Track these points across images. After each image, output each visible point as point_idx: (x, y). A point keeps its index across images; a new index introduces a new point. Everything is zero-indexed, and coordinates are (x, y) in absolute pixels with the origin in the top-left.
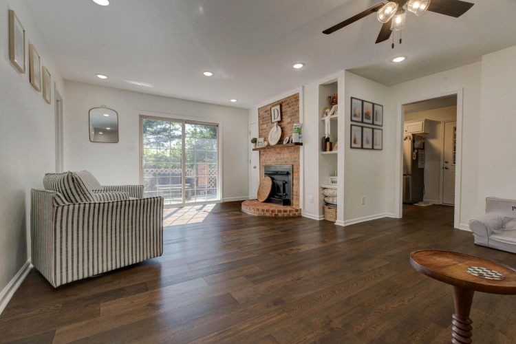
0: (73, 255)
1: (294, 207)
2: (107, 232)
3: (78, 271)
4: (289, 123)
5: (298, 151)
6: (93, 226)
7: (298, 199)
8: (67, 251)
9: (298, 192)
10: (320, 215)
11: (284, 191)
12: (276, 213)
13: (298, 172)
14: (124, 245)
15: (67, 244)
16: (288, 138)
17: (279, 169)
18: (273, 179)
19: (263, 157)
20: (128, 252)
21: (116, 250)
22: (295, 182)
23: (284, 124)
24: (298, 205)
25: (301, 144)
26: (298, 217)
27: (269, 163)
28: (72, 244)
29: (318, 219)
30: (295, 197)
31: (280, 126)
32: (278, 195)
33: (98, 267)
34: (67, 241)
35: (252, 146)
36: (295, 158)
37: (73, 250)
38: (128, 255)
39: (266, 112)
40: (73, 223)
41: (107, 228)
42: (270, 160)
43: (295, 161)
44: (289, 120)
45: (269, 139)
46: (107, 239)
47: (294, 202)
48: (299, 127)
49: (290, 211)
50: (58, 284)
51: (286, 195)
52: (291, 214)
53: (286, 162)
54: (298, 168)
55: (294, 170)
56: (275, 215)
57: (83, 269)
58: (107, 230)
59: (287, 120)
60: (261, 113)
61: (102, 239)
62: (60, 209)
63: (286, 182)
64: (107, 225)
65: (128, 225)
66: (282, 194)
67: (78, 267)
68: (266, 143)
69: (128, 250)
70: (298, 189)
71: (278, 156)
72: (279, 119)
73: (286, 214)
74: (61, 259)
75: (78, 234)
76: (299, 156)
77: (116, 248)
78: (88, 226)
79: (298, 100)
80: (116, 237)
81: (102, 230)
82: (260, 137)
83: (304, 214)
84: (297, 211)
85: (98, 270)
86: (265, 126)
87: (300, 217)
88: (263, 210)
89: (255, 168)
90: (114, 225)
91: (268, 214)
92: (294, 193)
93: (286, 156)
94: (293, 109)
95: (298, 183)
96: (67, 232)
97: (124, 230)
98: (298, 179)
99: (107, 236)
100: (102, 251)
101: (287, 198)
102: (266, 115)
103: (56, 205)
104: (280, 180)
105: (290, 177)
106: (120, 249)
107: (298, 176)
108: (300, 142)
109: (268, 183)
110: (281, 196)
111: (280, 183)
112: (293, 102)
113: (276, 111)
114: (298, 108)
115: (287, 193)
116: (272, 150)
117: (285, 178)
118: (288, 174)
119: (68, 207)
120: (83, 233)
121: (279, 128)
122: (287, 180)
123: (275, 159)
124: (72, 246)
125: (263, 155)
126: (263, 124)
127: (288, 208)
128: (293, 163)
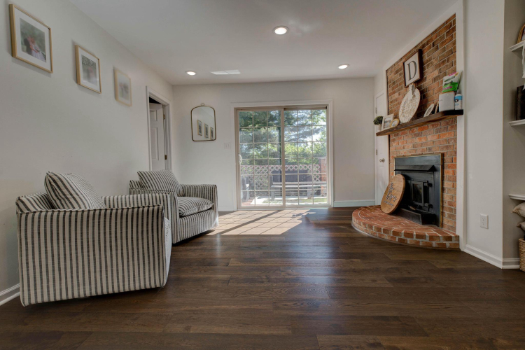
0: (41, 272)
1: (445, 229)
2: (82, 248)
3: (48, 291)
4: (435, 79)
5: (454, 127)
6: (64, 239)
7: (453, 217)
8: (34, 266)
9: (453, 204)
10: (504, 257)
11: (427, 200)
12: (403, 237)
13: (454, 167)
14: (106, 267)
15: (34, 258)
16: (432, 106)
17: (418, 162)
18: (407, 178)
19: (394, 145)
20: (112, 277)
21: (95, 272)
22: (447, 184)
23: (427, 83)
24: (454, 228)
25: (460, 112)
26: (452, 251)
27: (402, 153)
28: (40, 258)
29: (501, 266)
30: (446, 213)
31: (419, 88)
32: (415, 206)
33: (73, 290)
34: (33, 255)
35: (377, 128)
36: (447, 141)
37: (41, 266)
38: (113, 280)
39: (397, 72)
40: (39, 233)
41: (82, 243)
42: (404, 148)
43: (447, 147)
44: (436, 73)
45: (400, 113)
46: (83, 256)
47: (446, 221)
48: (455, 80)
49: (432, 238)
50: (27, 303)
51: (431, 206)
52: (434, 244)
53: (430, 149)
54: (454, 160)
55: (446, 164)
56: (400, 239)
57: (55, 290)
58: (82, 245)
59: (431, 73)
60: (392, 76)
61: (77, 257)
62: (24, 216)
63: (430, 185)
64: (82, 239)
65: (111, 242)
66: (422, 204)
67: (48, 287)
68: (396, 122)
69: (112, 273)
70: (454, 197)
71: (417, 140)
72: (417, 77)
73: (421, 242)
74: (28, 274)
75: (46, 247)
76: (455, 135)
77: (95, 269)
78: (58, 239)
79: (454, 29)
80: (94, 255)
81: (76, 246)
82: (389, 113)
83: (465, 248)
84: (449, 238)
85: (73, 294)
86: (396, 95)
87: (456, 251)
88: (379, 229)
89: (383, 161)
90: (91, 240)
91: (386, 237)
92: (446, 205)
93: (430, 138)
94: (444, 49)
95: (454, 186)
96: (33, 244)
97: (105, 247)
98: (454, 180)
99: (82, 252)
100: (78, 272)
101: (432, 211)
102: (398, 77)
103: (20, 212)
104: (419, 180)
105: (438, 175)
106: (101, 271)
107: (454, 173)
108: (458, 108)
109: (400, 184)
110: (420, 207)
111: (420, 185)
112: (443, 37)
113: (412, 65)
114: (454, 43)
115: (431, 202)
116: (407, 131)
117: (428, 177)
118: (433, 169)
119: (33, 215)
120: (52, 247)
121: (417, 92)
122: (431, 181)
123: (411, 145)
124: (40, 262)
125: (394, 140)
126: (394, 92)
127: (430, 231)
128: (444, 151)
